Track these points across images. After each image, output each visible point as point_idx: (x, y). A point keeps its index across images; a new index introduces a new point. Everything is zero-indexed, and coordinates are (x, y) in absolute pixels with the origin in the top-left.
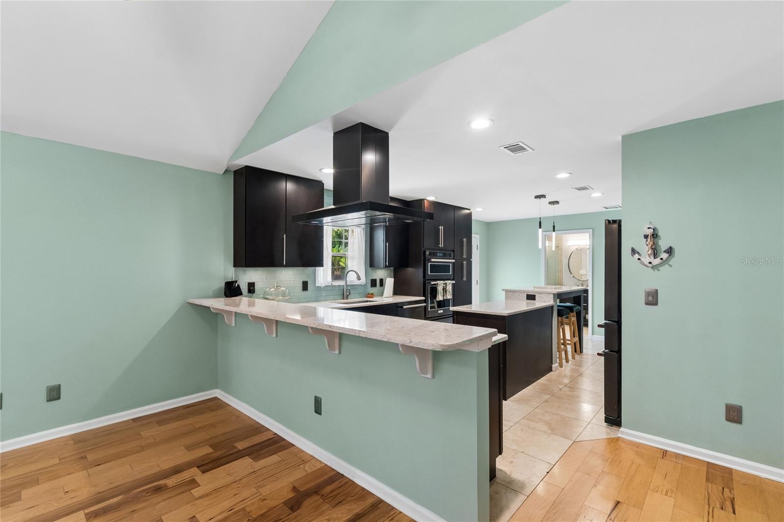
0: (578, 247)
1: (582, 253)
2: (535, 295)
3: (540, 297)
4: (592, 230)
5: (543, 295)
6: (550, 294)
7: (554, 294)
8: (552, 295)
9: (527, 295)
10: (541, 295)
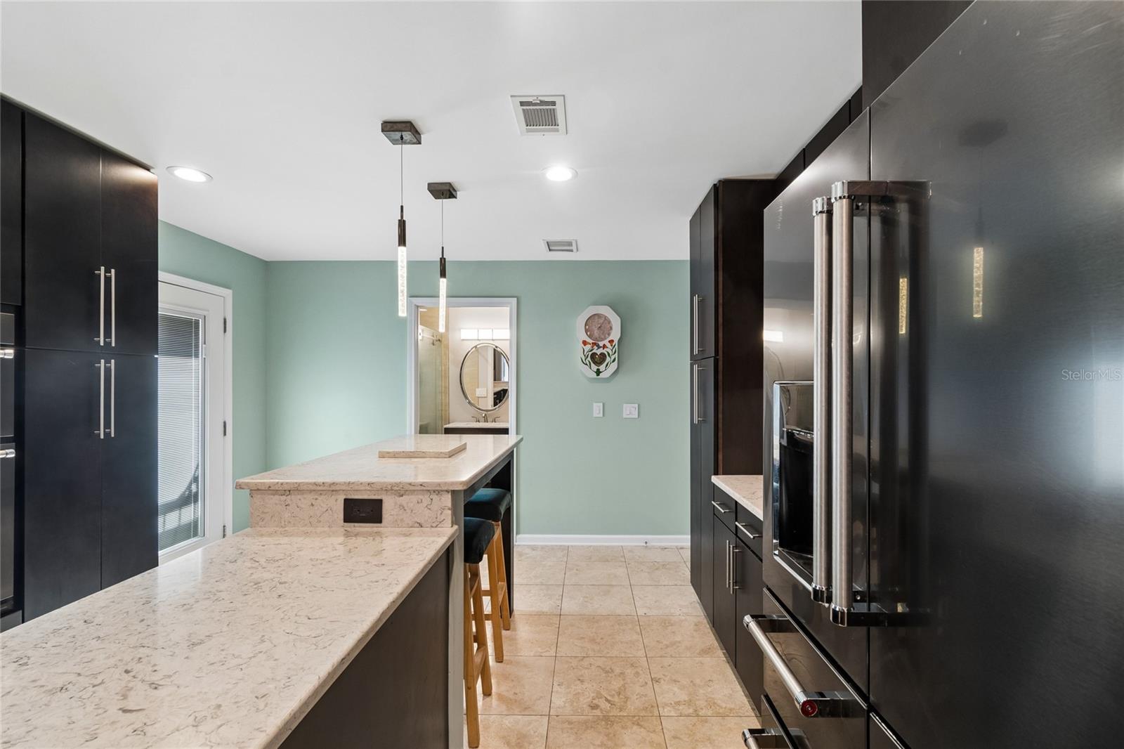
0: (478, 342)
1: (480, 357)
2: (380, 501)
3: (402, 507)
4: (516, 299)
5: (414, 498)
6: (438, 492)
7: (454, 492)
8: (449, 496)
9: (346, 501)
10: (404, 500)
